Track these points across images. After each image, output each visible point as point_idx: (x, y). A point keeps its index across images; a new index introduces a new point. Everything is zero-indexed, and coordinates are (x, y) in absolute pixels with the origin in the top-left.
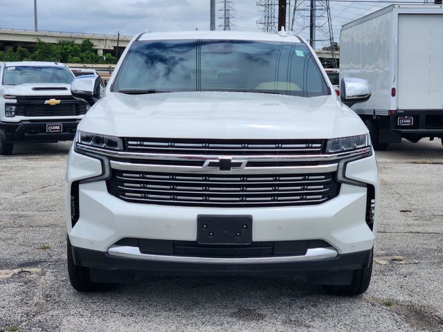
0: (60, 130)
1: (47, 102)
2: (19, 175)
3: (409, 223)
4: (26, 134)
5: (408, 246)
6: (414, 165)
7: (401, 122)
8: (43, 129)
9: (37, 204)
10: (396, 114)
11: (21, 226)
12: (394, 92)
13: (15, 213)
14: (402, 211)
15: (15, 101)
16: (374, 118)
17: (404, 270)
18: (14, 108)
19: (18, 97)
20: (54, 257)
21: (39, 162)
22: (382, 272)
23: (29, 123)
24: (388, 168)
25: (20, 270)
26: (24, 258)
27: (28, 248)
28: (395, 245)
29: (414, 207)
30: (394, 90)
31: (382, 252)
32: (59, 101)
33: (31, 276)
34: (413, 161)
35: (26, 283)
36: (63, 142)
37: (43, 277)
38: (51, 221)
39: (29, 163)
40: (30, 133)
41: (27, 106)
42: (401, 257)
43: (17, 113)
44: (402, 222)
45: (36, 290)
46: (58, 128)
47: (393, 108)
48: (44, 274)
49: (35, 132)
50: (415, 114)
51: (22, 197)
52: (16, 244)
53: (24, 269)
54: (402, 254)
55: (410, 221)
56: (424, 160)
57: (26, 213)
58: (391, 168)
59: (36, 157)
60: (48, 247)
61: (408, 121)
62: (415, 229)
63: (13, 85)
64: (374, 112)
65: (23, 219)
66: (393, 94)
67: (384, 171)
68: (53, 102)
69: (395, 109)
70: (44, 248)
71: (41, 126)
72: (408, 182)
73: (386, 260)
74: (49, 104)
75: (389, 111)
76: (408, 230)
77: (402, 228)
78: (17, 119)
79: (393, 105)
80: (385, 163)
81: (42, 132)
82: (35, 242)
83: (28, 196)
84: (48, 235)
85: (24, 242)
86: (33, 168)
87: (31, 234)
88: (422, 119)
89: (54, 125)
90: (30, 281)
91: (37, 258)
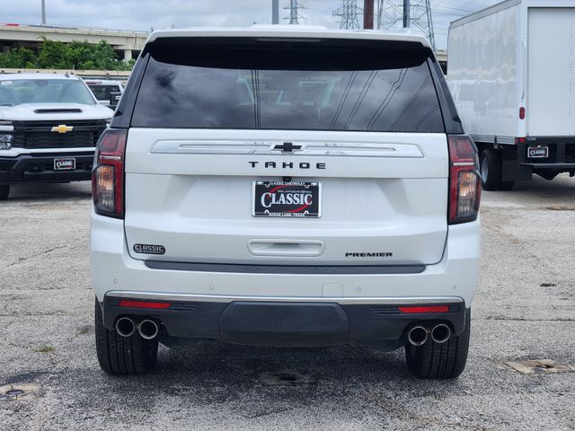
0: (73, 166)
1: (54, 129)
2: (15, 232)
3: (555, 304)
4: (26, 173)
5: (557, 342)
6: (550, 211)
7: (531, 153)
8: (50, 165)
9: (39, 276)
10: (525, 143)
11: (15, 313)
12: (522, 113)
13: (8, 292)
14: (543, 285)
15: (11, 128)
16: (496, 147)
17: (556, 384)
18: (10, 137)
19: (15, 123)
20: (58, 366)
21: (44, 211)
22: (526, 386)
23: (30, 157)
24: (516, 217)
25: (8, 388)
26: (17, 367)
27: (22, 351)
28: (539, 341)
29: (559, 278)
30: (522, 110)
31: (523, 353)
32: (70, 128)
33: (25, 398)
34: (549, 206)
35: (17, 411)
36: (76, 182)
37: (42, 400)
38: (57, 305)
39: (31, 212)
40: (32, 171)
41: (28, 134)
42: (550, 362)
43: (14, 144)
44: (546, 303)
45: (31, 422)
46: (70, 163)
47: (522, 135)
48: (42, 395)
49: (39, 170)
50: (551, 143)
51: (18, 266)
52: (6, 343)
53: (16, 387)
54: (551, 355)
55: (556, 301)
56: (563, 205)
57: (23, 292)
58: (521, 217)
59: (40, 203)
60: (51, 349)
61: (542, 152)
62: (564, 315)
63: (9, 105)
64: (496, 139)
65: (18, 301)
66: (522, 116)
67: (512, 221)
68: (63, 128)
69: (524, 136)
70: (45, 350)
71: (47, 162)
72: (545, 238)
73: (531, 365)
74: (57, 132)
75: (516, 138)
76: (554, 316)
77: (546, 313)
78: (15, 152)
79: (521, 130)
80: (511, 209)
81: (48, 169)
82: (32, 340)
83: (26, 264)
84: (51, 328)
85: (17, 340)
86: (35, 221)
87: (28, 326)
88: (561, 149)
89: (65, 161)
90: (22, 406)
91: (35, 367)
